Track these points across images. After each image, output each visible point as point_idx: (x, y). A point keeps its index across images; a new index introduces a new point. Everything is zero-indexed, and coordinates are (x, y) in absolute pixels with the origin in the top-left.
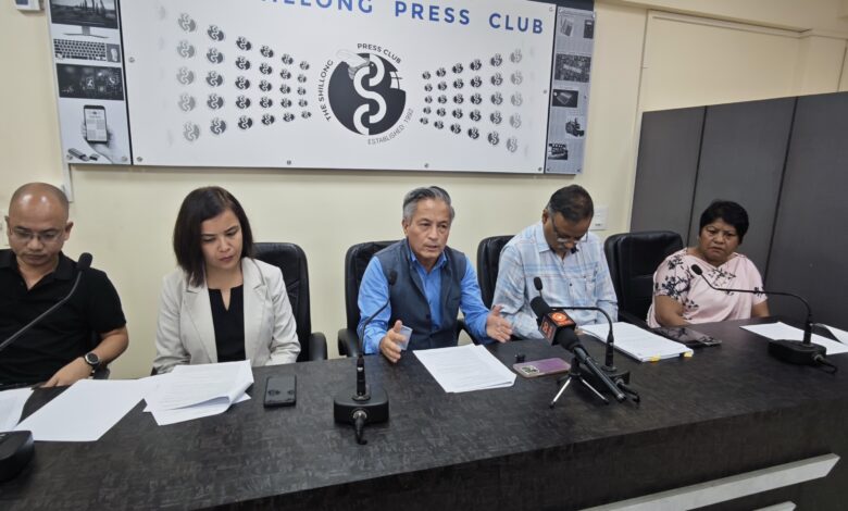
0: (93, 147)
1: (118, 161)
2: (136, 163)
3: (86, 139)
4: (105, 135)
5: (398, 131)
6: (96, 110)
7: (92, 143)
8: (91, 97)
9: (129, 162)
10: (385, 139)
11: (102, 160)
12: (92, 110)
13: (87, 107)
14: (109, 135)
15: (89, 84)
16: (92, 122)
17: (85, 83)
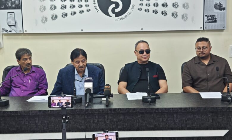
0: (10, 27)
1: (18, 32)
2: (24, 32)
3: (8, 24)
4: (14, 22)
5: (128, 15)
6: (12, 14)
7: (10, 26)
8: (10, 9)
9: (22, 32)
10: (122, 19)
11: (13, 32)
12: (10, 14)
13: (8, 13)
14: (15, 22)
15: (9, 4)
16: (10, 18)
17: (8, 4)
